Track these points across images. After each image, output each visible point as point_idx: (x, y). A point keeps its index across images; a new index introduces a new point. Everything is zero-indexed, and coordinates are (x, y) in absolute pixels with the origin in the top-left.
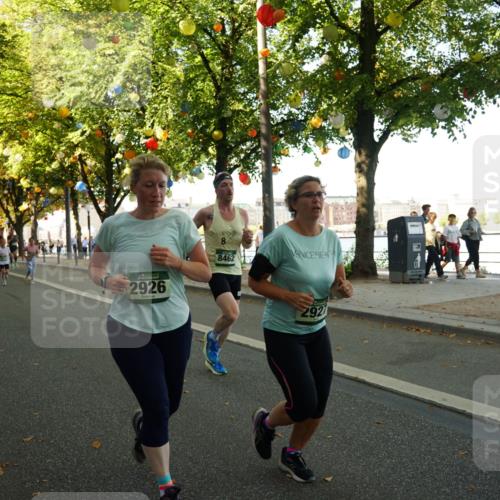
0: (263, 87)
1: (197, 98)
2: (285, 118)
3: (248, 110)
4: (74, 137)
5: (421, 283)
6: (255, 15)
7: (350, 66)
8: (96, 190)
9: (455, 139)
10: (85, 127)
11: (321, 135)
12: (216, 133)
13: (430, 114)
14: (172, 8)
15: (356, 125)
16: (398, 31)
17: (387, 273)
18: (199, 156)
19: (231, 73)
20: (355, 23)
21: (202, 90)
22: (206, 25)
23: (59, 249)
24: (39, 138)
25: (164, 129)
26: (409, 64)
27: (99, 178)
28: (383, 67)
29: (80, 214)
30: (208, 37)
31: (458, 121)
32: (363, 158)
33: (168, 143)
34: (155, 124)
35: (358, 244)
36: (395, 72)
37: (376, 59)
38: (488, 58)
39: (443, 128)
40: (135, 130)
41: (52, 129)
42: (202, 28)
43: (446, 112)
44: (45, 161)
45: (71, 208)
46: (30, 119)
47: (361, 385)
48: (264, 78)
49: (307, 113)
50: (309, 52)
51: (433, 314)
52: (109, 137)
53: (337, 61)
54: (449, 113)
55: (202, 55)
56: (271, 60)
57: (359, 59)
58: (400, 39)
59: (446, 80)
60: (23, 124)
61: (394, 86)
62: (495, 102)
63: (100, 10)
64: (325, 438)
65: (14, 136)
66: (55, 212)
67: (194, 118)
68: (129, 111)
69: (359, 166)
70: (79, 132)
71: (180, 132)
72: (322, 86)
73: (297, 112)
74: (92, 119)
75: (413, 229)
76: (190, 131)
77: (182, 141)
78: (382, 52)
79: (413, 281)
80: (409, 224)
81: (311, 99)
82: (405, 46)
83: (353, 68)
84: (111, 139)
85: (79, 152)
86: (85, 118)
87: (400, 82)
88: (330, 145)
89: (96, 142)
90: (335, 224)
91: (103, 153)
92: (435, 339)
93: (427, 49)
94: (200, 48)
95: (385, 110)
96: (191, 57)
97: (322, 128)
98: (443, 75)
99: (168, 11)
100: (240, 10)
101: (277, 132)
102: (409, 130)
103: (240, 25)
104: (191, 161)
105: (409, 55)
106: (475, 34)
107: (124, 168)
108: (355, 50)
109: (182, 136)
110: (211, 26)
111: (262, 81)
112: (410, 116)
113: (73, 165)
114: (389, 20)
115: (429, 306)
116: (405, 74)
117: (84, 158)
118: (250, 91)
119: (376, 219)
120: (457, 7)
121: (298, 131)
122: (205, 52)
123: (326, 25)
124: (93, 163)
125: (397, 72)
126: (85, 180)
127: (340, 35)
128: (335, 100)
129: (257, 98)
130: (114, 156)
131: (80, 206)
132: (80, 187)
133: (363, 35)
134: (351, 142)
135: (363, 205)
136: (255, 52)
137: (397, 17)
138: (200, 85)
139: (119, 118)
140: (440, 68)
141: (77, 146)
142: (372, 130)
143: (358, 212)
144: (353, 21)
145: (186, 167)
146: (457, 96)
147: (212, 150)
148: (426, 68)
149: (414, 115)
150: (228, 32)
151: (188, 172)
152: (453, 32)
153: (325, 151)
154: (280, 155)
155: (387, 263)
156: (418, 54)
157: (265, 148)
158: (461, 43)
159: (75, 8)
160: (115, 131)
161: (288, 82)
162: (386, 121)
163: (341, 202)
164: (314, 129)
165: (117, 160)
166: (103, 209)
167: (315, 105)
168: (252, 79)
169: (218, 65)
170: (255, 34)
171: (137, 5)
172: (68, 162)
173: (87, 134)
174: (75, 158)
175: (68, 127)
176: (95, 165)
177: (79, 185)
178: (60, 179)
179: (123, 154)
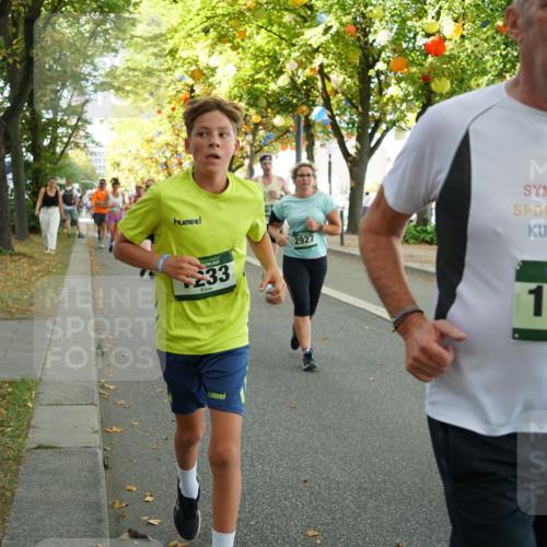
4: (314, 36)
8: (342, 122)
10: (330, 20)
24: (261, 39)
25: (456, 21)
27: (349, 100)
33: (461, 45)
34: (443, 13)
40: (409, 23)
41: (280, 25)
44: (268, 74)
46: (249, 10)
52: (366, 35)
60: (239, 16)
65: (225, 36)
66: (281, 153)
71: (483, 26)
74: (343, 6)
76: (500, 23)
77: (486, 40)
84: (371, 38)
85: (319, 59)
86: (331, 6)
89: (347, 45)
91: (357, 61)
107: (388, 85)
109: (488, 31)
113: (309, 82)
117: (326, 70)
124: (341, 79)
126: (327, 105)
130: (372, 66)
131: (317, 143)
141: (316, 50)
160: (375, 27)
165: (378, 74)
166: (352, 151)
172: (302, 76)
173: (333, 31)
174: (312, 70)
175: (305, 20)
176: (344, 82)
177: (318, 113)
178: (289, 104)
179: (388, 63)
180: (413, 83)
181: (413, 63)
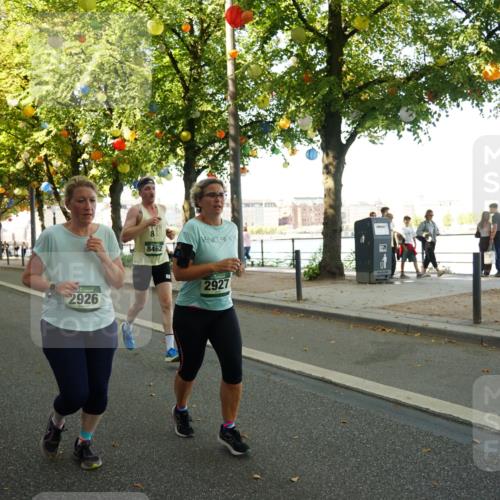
0: (231, 88)
1: (165, 98)
2: (254, 119)
3: (216, 111)
4: (40, 137)
5: (387, 283)
6: (224, 15)
7: (318, 68)
8: (62, 191)
9: (420, 141)
10: (51, 127)
11: (289, 136)
12: (184, 134)
13: (396, 116)
14: (139, 7)
15: (323, 127)
16: (365, 34)
17: (354, 273)
18: (167, 157)
19: (199, 74)
20: (323, 26)
21: (170, 91)
22: (174, 25)
23: (24, 251)
24: (3, 138)
25: (131, 129)
26: (376, 67)
27: (65, 178)
28: (350, 70)
29: (45, 216)
30: (176, 38)
31: (423, 124)
32: (331, 159)
33: (135, 144)
34: (123, 125)
35: (325, 246)
36: (361, 75)
37: (343, 62)
38: (452, 63)
39: (409, 130)
40: (102, 130)
41: (16, 129)
42: (171, 28)
43: (411, 115)
44: (9, 161)
45: (36, 209)
47: (328, 385)
48: (232, 79)
49: (276, 114)
50: (277, 54)
51: (398, 314)
52: (75, 137)
53: (305, 64)
54: (414, 116)
55: (170, 55)
56: (240, 61)
57: (327, 62)
58: (367, 42)
59: (411, 83)
61: (361, 89)
62: (458, 106)
63: (66, 9)
64: (291, 438)
66: (20, 213)
67: (162, 118)
68: (96, 111)
69: (326, 167)
70: (45, 132)
71: (148, 133)
72: (290, 88)
73: (266, 113)
74: (58, 118)
75: (379, 230)
76: (157, 131)
77: (150, 142)
78: (349, 55)
79: (379, 282)
80: (375, 225)
81: (279, 100)
82: (372, 49)
83: (321, 71)
84: (78, 139)
85: (44, 152)
86: (51, 118)
87: (367, 85)
88: (298, 146)
89: (62, 143)
90: (304, 224)
91: (69, 153)
92: (400, 338)
93: (393, 53)
94: (168, 48)
95: (352, 112)
96: (159, 58)
97: (290, 129)
98: (408, 78)
99: (136, 11)
100: (208, 11)
101: (245, 133)
102: (375, 132)
103: (209, 26)
104: (159, 162)
105: (375, 58)
106: (439, 38)
107: (91, 168)
108: (323, 52)
109: (150, 136)
110: (180, 27)
111: (230, 83)
112: (376, 118)
113: (38, 166)
114: (356, 24)
115: (395, 306)
116: (372, 77)
117: (49, 158)
118: (218, 92)
119: (343, 220)
120: (422, 12)
121: (266, 132)
122: (173, 52)
123: (294, 27)
124: (59, 163)
125: (364, 74)
126: (51, 181)
127: (308, 38)
128: (303, 101)
129: (225, 99)
130: (80, 156)
131: (45, 207)
132: (46, 187)
133: (330, 38)
134: (319, 144)
135: (331, 207)
136: (224, 53)
137: (364, 21)
138: (168, 85)
139: (86, 119)
140: (405, 72)
141: (42, 146)
142: (340, 132)
143: (325, 213)
144: (321, 24)
145: (154, 168)
146: (422, 99)
147: (180, 151)
148: (392, 71)
149: (381, 117)
150: (197, 33)
151: (156, 173)
152: (418, 37)
153: (293, 152)
154: (248, 156)
155: (354, 263)
156: (384, 58)
157: (233, 149)
158: (426, 47)
159: (41, 6)
160: (81, 131)
161: (256, 83)
162: (353, 123)
163: (310, 203)
164: (283, 130)
165: (84, 161)
167: (283, 107)
168: (220, 80)
169: (186, 65)
170: (224, 35)
171: (104, 4)
172: (33, 162)
173: (52, 134)
174: (40, 158)
175: (33, 126)
176: (61, 166)
177: (45, 186)
178: (25, 180)
179: (90, 155)
180: (107, 167)
181: (105, 155)
